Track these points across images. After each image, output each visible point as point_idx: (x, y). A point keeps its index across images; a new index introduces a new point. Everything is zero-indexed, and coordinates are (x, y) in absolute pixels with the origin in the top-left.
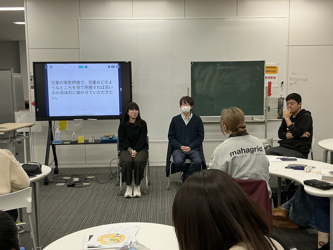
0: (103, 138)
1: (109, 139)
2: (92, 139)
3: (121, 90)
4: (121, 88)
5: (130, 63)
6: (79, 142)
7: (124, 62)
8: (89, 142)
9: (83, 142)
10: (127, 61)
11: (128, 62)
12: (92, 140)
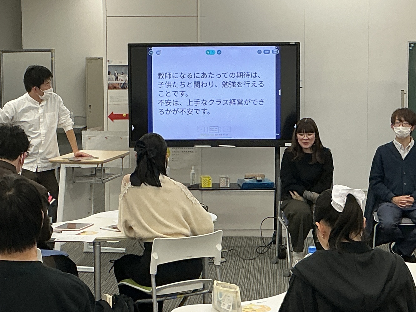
0: (245, 180)
1: (256, 182)
2: (227, 181)
3: (280, 94)
4: (280, 91)
5: (297, 45)
6: (203, 186)
7: (288, 44)
8: (221, 186)
9: (211, 186)
10: (292, 41)
11: (294, 43)
12: (227, 184)
